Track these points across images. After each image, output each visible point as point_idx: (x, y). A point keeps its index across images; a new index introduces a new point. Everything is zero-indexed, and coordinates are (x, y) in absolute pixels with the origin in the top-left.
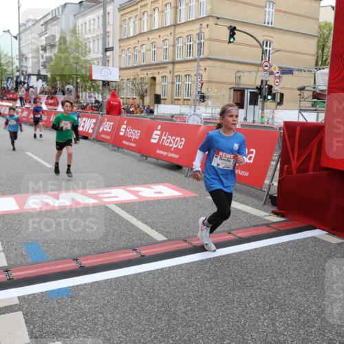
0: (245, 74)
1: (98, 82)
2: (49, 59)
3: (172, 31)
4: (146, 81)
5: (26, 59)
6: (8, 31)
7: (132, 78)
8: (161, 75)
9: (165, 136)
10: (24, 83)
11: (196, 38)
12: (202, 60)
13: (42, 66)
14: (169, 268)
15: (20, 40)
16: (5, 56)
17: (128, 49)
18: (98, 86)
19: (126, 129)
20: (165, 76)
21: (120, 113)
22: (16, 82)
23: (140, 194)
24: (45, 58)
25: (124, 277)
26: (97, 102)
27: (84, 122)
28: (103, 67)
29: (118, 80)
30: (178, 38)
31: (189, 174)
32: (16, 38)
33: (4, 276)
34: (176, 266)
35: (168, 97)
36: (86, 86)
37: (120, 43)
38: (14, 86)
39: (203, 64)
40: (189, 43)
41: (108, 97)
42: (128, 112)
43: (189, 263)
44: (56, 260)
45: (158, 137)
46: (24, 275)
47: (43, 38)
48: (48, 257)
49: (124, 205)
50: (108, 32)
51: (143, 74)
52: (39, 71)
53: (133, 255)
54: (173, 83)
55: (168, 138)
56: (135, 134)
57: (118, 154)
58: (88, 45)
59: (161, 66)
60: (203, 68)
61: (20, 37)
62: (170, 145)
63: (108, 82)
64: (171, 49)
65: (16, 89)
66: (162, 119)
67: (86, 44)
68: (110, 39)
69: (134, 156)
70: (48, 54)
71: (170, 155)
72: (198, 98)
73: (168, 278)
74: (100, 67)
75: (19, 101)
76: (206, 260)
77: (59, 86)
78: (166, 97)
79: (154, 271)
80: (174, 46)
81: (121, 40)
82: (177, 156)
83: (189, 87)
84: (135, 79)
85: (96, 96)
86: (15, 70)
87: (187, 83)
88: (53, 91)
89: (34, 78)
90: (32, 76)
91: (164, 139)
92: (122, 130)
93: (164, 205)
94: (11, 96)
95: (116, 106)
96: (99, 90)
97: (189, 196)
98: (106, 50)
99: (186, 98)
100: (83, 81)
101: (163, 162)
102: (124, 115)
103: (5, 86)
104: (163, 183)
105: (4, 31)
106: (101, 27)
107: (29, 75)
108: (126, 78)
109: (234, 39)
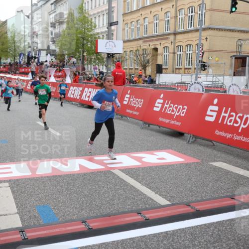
0: (246, 42)
1: (102, 55)
2: (58, 35)
3: (174, 4)
4: (148, 52)
5: (37, 36)
6: (22, 11)
7: (134, 50)
8: (162, 46)
9: (167, 104)
10: (35, 58)
11: (197, 9)
12: (204, 29)
13: (51, 41)
14: (173, 231)
15: (32, 18)
16: (19, 33)
17: (131, 22)
18: (103, 58)
19: (129, 98)
20: (167, 47)
21: (124, 83)
22: (28, 57)
23: (143, 160)
24: (54, 34)
25: (130, 239)
26: (101, 73)
27: (90, 92)
28: (108, 41)
29: (121, 51)
30: (179, 10)
31: (191, 140)
32: (28, 17)
33: (19, 236)
34: (180, 229)
35: (170, 66)
36: (91, 59)
37: (123, 17)
38: (26, 61)
39: (205, 34)
40: (190, 14)
41: (113, 68)
42: (131, 81)
43: (192, 227)
44: (66, 222)
45: (160, 106)
46: (37, 235)
47: (53, 16)
48: (59, 219)
49: (128, 171)
50: (113, 8)
51: (145, 46)
52: (48, 47)
53: (138, 218)
54: (174, 53)
55: (170, 107)
56: (138, 103)
57: (122, 122)
58: (93, 21)
59: (162, 37)
60: (204, 38)
61: (32, 16)
62: (173, 113)
63: (113, 54)
64: (172, 21)
65: (28, 64)
66: (164, 88)
67: (91, 19)
68: (115, 14)
69: (136, 124)
70: (57, 30)
71: (172, 122)
72: (199, 67)
73: (172, 241)
74: (105, 41)
75: (30, 74)
76: (209, 224)
77: (66, 59)
78: (167, 67)
79: (159, 234)
80: (176, 17)
81: (124, 14)
82: (179, 124)
83: (190, 57)
84: (137, 50)
85: (101, 67)
86: (27, 47)
87: (188, 52)
88: (61, 64)
89: (43, 53)
90: (42, 51)
91: (166, 107)
92: (126, 99)
93: (167, 170)
94: (23, 70)
95: (120, 77)
96: (103, 62)
97: (191, 162)
98: (111, 24)
99: (187, 67)
100: (89, 54)
101: (165, 129)
102: (127, 85)
103: (18, 61)
104: (165, 149)
105: (18, 12)
106: (105, 3)
107: (40, 50)
108: (129, 50)
109: (236, 8)
